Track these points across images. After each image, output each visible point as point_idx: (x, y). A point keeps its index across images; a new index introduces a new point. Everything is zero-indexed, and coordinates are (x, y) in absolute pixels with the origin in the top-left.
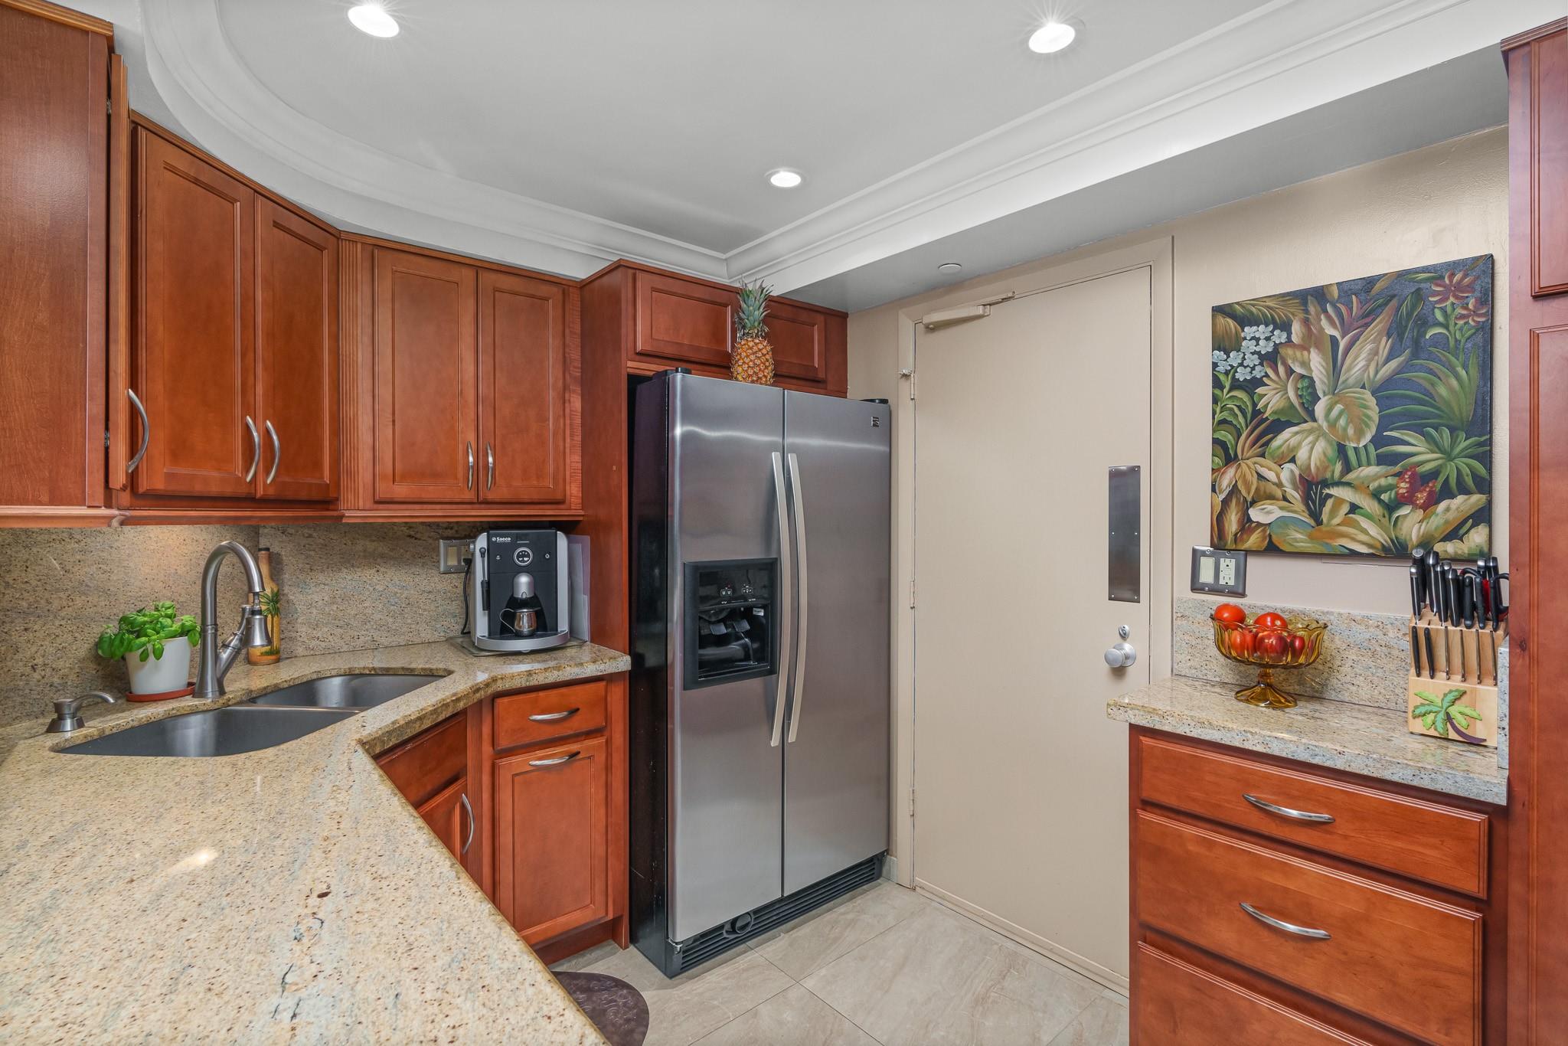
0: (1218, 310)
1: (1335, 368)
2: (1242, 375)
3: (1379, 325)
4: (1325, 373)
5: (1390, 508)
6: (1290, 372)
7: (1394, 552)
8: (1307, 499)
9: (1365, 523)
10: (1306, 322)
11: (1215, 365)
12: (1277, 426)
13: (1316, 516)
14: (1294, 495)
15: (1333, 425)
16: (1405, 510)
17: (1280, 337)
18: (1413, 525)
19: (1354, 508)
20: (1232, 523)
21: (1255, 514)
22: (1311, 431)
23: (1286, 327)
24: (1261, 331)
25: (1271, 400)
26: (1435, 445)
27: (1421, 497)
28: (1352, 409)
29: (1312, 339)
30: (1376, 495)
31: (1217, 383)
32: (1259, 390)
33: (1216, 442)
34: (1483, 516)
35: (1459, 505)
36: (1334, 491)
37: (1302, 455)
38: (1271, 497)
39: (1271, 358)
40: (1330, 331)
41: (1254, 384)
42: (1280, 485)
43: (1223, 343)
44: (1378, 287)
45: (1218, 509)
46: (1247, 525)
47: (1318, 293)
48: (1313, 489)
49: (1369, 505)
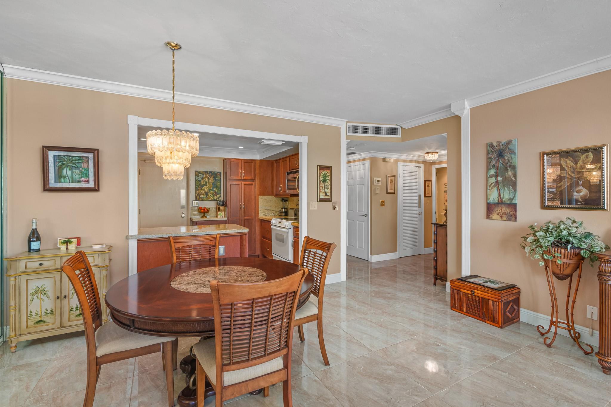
0: (196, 171)
1: (209, 181)
2: (199, 180)
3: (212, 177)
5: (213, 196)
6: (204, 180)
7: (214, 200)
8: (206, 194)
9: (211, 197)
10: (206, 175)
11: (196, 178)
12: (203, 186)
13: (207, 196)
14: (205, 194)
15: (208, 187)
16: (215, 196)
17: (203, 176)
18: (215, 197)
19: (210, 196)
20: (198, 197)
21: (200, 196)
22: (206, 187)
23: (204, 175)
24: (201, 175)
25: (202, 183)
26: (217, 190)
27: (216, 195)
28: (210, 185)
29: (206, 177)
30: (212, 194)
31: (196, 180)
32: (201, 182)
33: (196, 187)
34: (220, 196)
35: (219, 195)
36: (209, 194)
37: (205, 190)
38: (202, 194)
39: (202, 178)
40: (208, 176)
41: (200, 181)
42: (203, 193)
43: (197, 175)
44: (212, 173)
45: (196, 196)
46: (200, 198)
47: (207, 172)
48: (207, 193)
49: (212, 195)
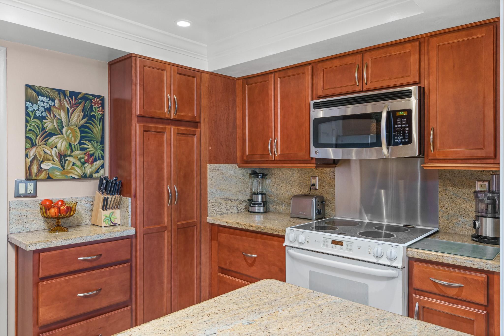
0: (28, 87)
1: (68, 118)
2: (38, 114)
3: (80, 108)
4: (65, 119)
5: (83, 164)
6: (55, 116)
7: (84, 177)
8: (60, 161)
9: (77, 169)
10: (60, 100)
11: (27, 108)
12: (51, 135)
13: (63, 166)
14: (56, 159)
15: (68, 137)
16: (86, 165)
17: (51, 103)
18: (89, 169)
19: (74, 164)
20: (35, 169)
21: (43, 166)
22: (62, 138)
23: (53, 100)
24: (45, 99)
25: (49, 125)
26: (93, 146)
27: (90, 161)
28: (73, 131)
29: (61, 107)
30: (79, 160)
31: (27, 114)
32: (44, 121)
33: (27, 138)
34: (103, 166)
35: (98, 163)
36: (68, 158)
37: (59, 145)
38: (49, 160)
39: (48, 110)
40: (67, 106)
41: (42, 118)
42: (51, 156)
43: (30, 100)
44: (80, 96)
45: (29, 163)
46: (40, 170)
47: (64, 92)
48: (62, 157)
49: (78, 163)
